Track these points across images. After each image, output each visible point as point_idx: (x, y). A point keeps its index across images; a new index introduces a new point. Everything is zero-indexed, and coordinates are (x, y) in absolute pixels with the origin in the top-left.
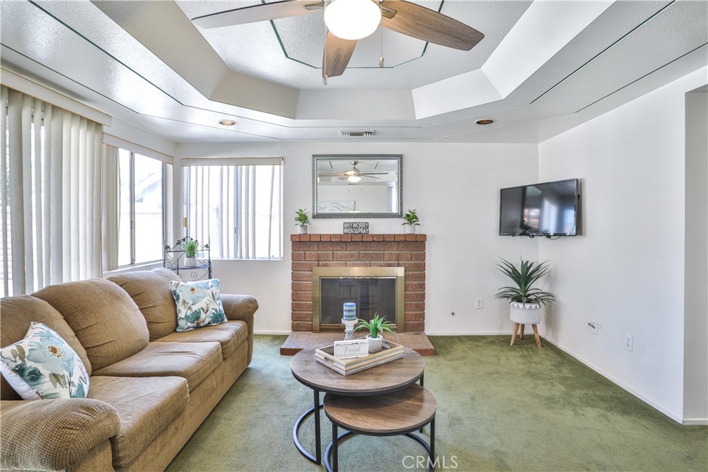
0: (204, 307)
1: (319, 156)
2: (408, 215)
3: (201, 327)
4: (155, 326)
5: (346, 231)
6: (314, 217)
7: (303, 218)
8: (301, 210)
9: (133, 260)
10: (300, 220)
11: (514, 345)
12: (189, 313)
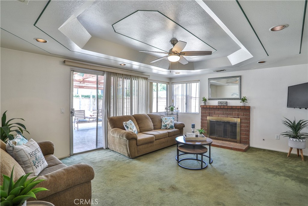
0: (168, 124)
1: (210, 79)
2: (242, 99)
3: (167, 129)
4: (155, 126)
5: (219, 104)
6: (209, 99)
7: (205, 100)
8: (204, 97)
9: (157, 111)
10: (203, 100)
11: (288, 157)
12: (164, 125)
